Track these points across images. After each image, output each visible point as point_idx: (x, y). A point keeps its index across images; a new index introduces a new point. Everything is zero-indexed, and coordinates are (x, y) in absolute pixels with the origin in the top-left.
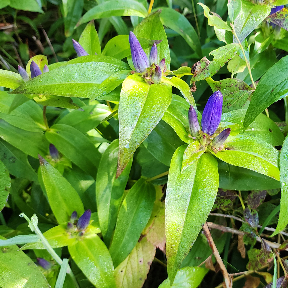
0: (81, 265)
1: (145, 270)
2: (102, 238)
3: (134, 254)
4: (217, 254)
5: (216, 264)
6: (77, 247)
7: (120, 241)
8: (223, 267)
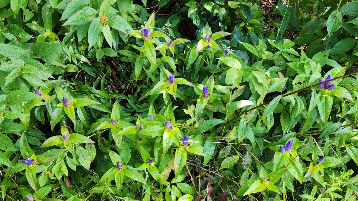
0: (151, 173)
1: (168, 175)
2: (156, 166)
3: (165, 170)
4: (189, 171)
5: (189, 175)
6: (149, 168)
7: (161, 166)
8: (191, 175)
